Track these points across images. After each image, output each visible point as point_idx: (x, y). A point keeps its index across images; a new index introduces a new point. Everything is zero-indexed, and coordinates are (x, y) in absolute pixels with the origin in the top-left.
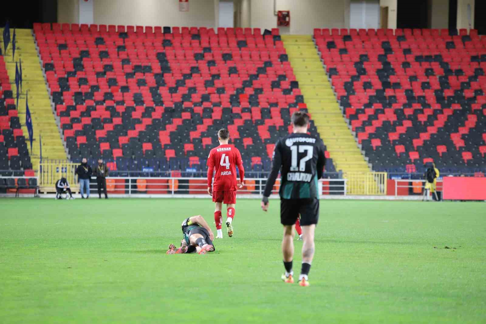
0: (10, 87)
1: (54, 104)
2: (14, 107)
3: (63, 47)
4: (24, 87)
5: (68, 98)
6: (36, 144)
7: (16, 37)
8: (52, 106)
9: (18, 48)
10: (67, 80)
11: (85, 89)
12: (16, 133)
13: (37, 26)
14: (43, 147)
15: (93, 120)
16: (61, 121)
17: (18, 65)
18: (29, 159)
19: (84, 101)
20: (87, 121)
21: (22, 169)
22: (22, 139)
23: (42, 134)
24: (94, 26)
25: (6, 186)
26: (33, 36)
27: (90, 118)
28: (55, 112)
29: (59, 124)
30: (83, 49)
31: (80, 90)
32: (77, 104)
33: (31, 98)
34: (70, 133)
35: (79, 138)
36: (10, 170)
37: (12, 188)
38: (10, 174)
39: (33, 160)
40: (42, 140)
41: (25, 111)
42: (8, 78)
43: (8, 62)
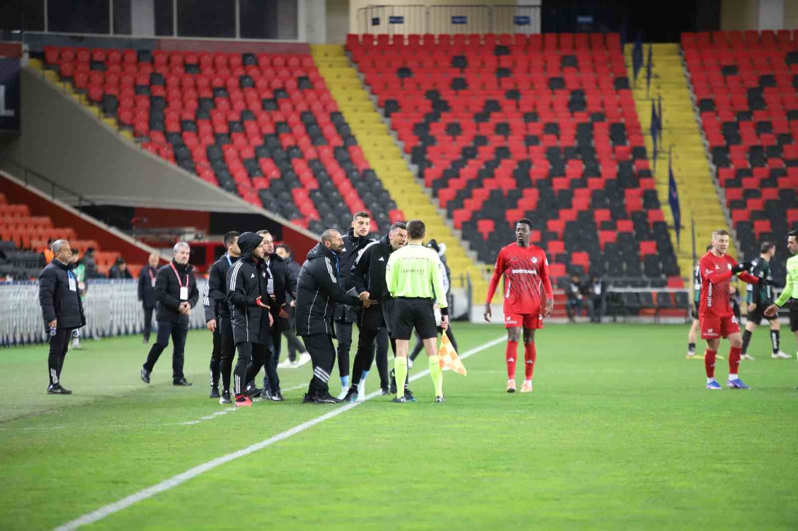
0: (642, 141)
1: (714, 167)
2: (648, 174)
3: (729, 70)
4: (665, 141)
5: (739, 157)
6: (685, 235)
7: (654, 58)
8: (710, 170)
9: (656, 76)
10: (737, 126)
11: (768, 140)
12: (652, 216)
13: (687, 38)
14: (698, 240)
15: (782, 193)
16: (726, 195)
17: (656, 103)
18: (674, 259)
19: (766, 160)
20: (770, 193)
21: (663, 277)
22: (661, 226)
23: (695, 218)
24: (784, 33)
25: (637, 305)
26: (680, 54)
27: (776, 190)
28: (717, 181)
29: (724, 201)
30: (765, 72)
31: (758, 143)
32: (753, 165)
33: (677, 157)
34: (742, 214)
35: (757, 223)
36: (645, 278)
37: (647, 307)
38: (644, 285)
39: (681, 262)
40: (697, 228)
41: (666, 179)
42: (638, 127)
43: (640, 100)
